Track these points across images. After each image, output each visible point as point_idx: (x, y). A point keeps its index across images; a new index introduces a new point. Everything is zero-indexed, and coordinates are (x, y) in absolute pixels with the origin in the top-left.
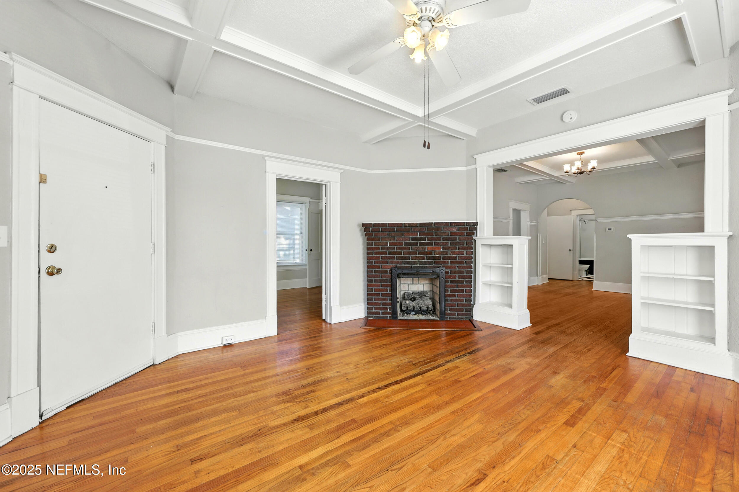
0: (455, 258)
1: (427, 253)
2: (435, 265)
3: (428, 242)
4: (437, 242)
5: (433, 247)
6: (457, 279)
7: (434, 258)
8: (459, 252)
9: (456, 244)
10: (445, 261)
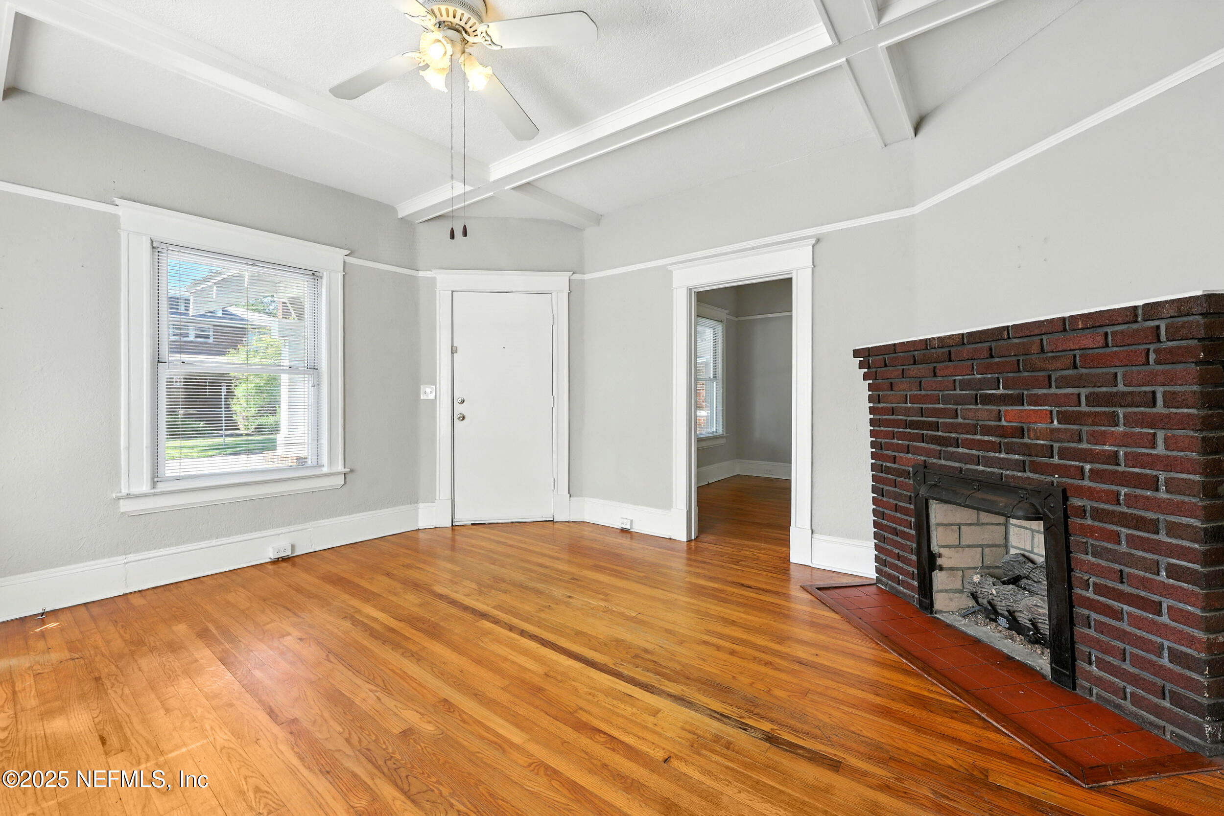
0: (1114, 458)
1: (1003, 432)
2: (1033, 476)
3: (1006, 394)
4: (1035, 392)
5: (1022, 411)
6: (1124, 548)
7: (1028, 450)
8: (1125, 434)
9: (1110, 400)
10: (1066, 466)
